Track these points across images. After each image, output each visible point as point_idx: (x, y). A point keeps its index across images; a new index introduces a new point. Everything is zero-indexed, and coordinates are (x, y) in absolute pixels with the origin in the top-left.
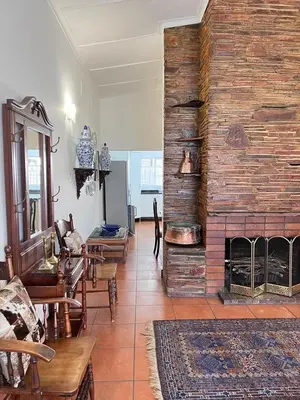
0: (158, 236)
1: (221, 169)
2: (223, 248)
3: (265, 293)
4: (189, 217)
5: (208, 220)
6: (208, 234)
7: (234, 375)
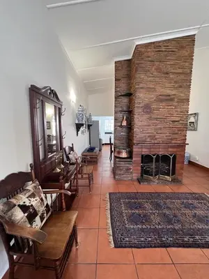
0: (112, 152)
1: (140, 124)
2: (140, 159)
3: (159, 179)
4: (125, 145)
5: (134, 147)
6: (134, 153)
7: (149, 227)
